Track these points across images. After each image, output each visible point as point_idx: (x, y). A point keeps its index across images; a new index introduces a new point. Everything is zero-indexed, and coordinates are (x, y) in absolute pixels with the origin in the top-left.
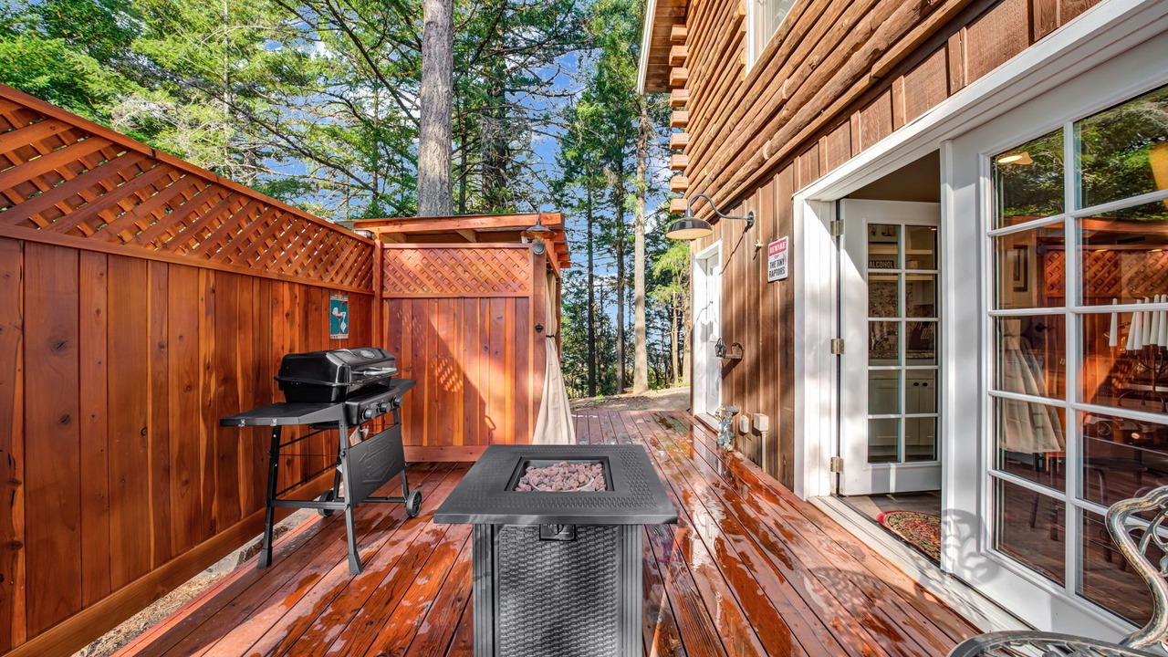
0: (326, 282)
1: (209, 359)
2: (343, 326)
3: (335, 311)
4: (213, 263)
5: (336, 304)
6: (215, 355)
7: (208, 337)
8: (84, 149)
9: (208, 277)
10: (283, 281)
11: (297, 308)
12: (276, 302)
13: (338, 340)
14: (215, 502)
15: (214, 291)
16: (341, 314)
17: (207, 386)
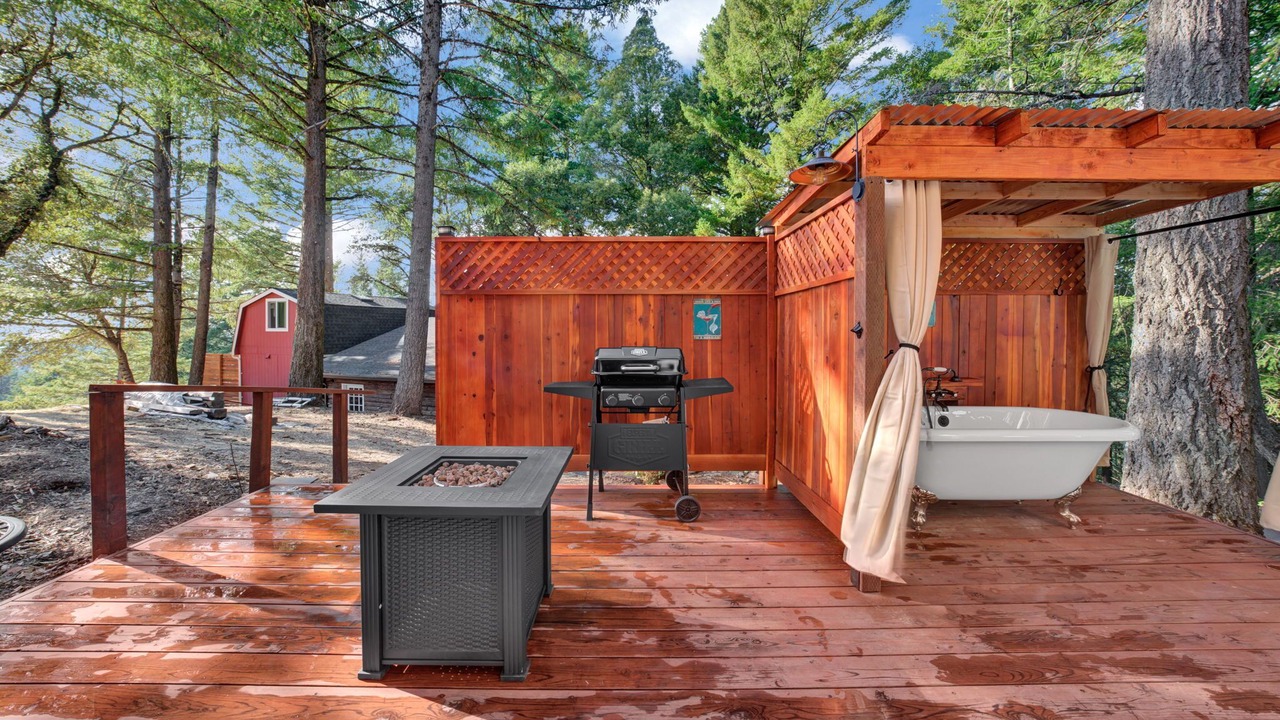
0: (688, 289)
1: (576, 348)
2: (714, 328)
3: (701, 314)
4: (577, 291)
5: (702, 307)
6: (579, 346)
7: (574, 335)
8: (516, 248)
9: (574, 300)
10: (636, 295)
11: (652, 315)
12: (630, 311)
13: (707, 340)
14: (579, 434)
15: (578, 307)
16: (710, 317)
17: (574, 364)
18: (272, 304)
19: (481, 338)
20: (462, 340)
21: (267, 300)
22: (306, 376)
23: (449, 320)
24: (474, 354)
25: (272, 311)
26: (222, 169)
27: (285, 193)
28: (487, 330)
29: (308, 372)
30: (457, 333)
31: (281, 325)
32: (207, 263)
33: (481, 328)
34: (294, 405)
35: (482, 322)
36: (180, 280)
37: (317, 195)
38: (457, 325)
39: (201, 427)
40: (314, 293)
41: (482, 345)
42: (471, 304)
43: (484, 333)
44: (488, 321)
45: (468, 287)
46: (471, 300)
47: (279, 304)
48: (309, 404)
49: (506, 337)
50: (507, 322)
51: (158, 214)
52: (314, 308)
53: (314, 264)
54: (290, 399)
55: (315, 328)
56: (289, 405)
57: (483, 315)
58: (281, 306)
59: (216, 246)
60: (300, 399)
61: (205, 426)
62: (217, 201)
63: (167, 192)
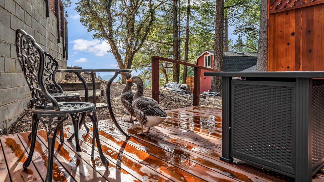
18: (206, 57)
19: (293, 34)
20: (281, 37)
21: (205, 56)
22: (217, 84)
23: (274, 27)
24: (288, 44)
25: (206, 60)
26: (191, 8)
27: (211, 13)
28: (297, 29)
29: (217, 82)
30: (278, 33)
31: (209, 65)
32: (187, 44)
33: (293, 28)
34: (212, 95)
35: (294, 25)
36: (180, 50)
37: (221, 6)
38: (279, 29)
39: (183, 96)
40: (220, 48)
41: (293, 39)
42: (287, 16)
43: (294, 31)
44: (297, 24)
45: (285, 7)
46: (287, 14)
47: (208, 56)
48: (218, 95)
49: (309, 32)
50: (310, 22)
51: (174, 27)
52: (220, 55)
53: (220, 36)
54: (211, 92)
55: (220, 64)
56: (211, 94)
57: (295, 21)
58: (209, 57)
59: (189, 37)
60: (214, 93)
61: (185, 96)
62: (190, 20)
63: (177, 19)
